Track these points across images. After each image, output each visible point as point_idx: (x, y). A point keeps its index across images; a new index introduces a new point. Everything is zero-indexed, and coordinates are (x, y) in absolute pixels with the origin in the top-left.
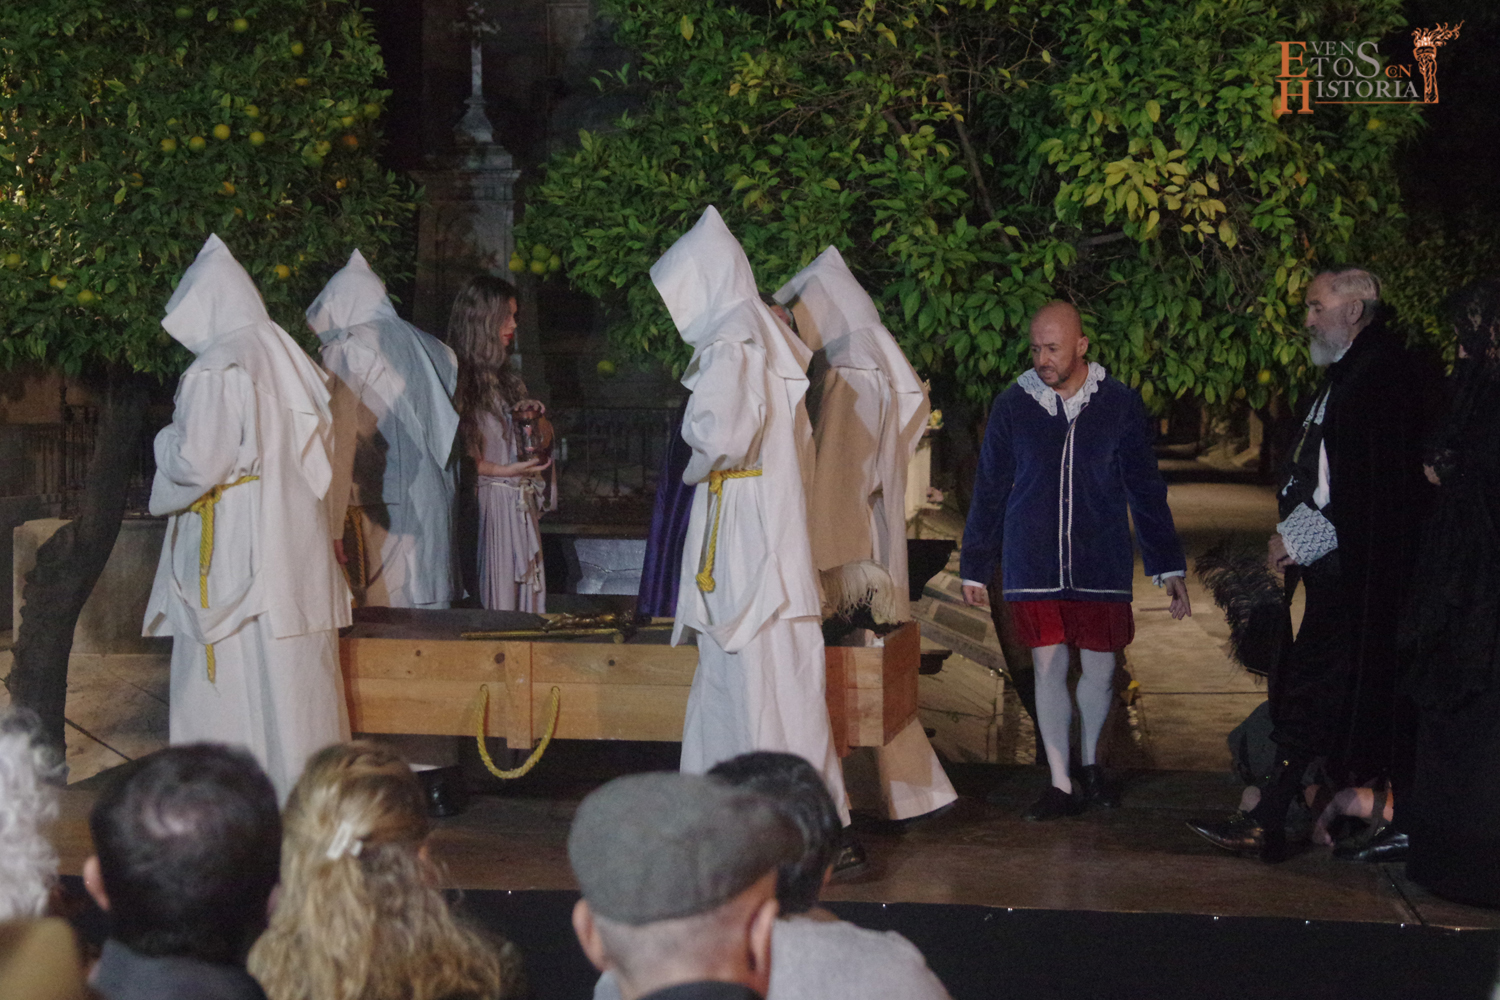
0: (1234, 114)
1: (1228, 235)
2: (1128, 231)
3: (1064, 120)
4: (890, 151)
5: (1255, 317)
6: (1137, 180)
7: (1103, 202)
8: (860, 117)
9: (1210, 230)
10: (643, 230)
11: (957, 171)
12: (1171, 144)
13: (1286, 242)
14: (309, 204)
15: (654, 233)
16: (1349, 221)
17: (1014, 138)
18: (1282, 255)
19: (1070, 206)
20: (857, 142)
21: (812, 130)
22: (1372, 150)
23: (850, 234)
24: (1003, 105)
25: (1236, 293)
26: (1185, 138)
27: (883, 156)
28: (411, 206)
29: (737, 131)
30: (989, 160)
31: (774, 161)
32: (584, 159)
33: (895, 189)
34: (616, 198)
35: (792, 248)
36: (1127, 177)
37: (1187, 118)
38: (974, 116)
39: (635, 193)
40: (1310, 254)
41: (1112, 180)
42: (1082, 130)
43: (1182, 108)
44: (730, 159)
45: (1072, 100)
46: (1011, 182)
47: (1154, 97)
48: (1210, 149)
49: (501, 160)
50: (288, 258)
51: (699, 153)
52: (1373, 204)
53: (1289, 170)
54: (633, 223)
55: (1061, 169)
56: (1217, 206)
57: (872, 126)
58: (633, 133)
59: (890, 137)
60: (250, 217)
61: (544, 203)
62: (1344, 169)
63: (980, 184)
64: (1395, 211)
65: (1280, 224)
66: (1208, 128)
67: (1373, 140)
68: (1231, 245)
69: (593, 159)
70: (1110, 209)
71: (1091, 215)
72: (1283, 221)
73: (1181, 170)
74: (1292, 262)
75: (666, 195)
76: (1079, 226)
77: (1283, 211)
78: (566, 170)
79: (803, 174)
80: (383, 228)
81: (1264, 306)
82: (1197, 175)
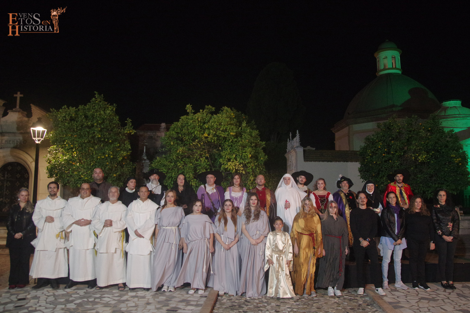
0: (245, 156)
1: (244, 172)
2: (231, 171)
3: (222, 157)
4: (199, 160)
5: (247, 183)
6: (232, 165)
7: (228, 168)
8: (195, 156)
9: (241, 172)
10: (165, 170)
11: (208, 163)
12: (236, 160)
13: (251, 173)
14: (119, 166)
15: (167, 171)
16: (259, 171)
17: (216, 159)
18: (250, 175)
19: (223, 168)
20: (195, 159)
21: (189, 157)
22: (262, 162)
23: (194, 171)
24: (214, 155)
25: (245, 180)
26: (238, 159)
27: (198, 161)
28: (134, 167)
29: (179, 157)
30: (212, 162)
31: (183, 162)
32: (157, 161)
33: (200, 165)
34: (162, 166)
35: (186, 173)
36: (231, 164)
37: (238, 157)
38: (210, 156)
39: (164, 165)
40: (254, 175)
41: (229, 165)
42: (225, 158)
43: (238, 155)
44: (178, 161)
45: (223, 154)
46: (215, 165)
47: (234, 154)
48: (241, 161)
49: (148, 161)
50: (116, 173)
51: (173, 160)
52: (262, 169)
53: (251, 164)
54: (164, 170)
55: (222, 163)
56: (242, 168)
57: (197, 157)
58: (164, 157)
59: (199, 158)
60: (110, 168)
61: (152, 167)
62: (258, 164)
63: (211, 165)
64: (264, 170)
65: (250, 171)
66: (241, 158)
67: (262, 161)
68: (244, 174)
69: (159, 161)
70: (229, 168)
71: (226, 169)
72: (251, 171)
73: (238, 164)
74: (252, 176)
75: (168, 166)
76: (224, 171)
77: (251, 169)
78: (155, 162)
79: (187, 163)
80: (130, 170)
81: (248, 182)
82: (240, 164)
